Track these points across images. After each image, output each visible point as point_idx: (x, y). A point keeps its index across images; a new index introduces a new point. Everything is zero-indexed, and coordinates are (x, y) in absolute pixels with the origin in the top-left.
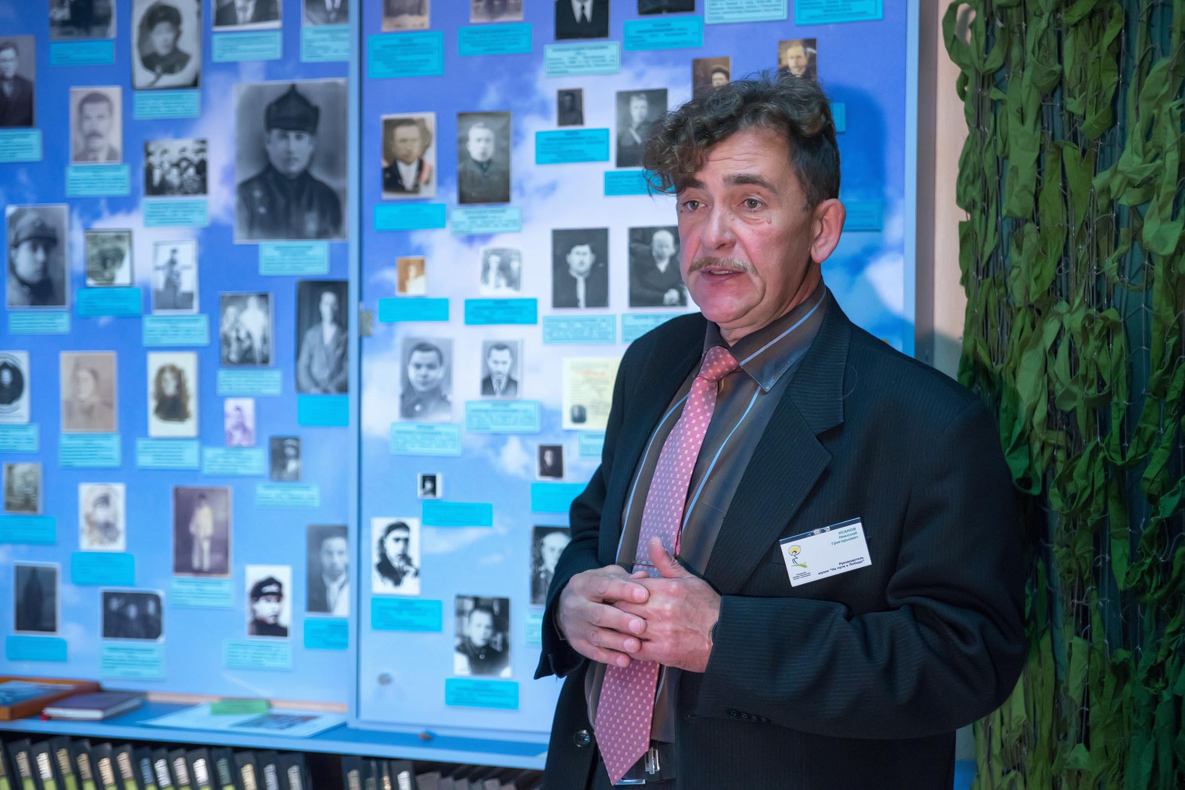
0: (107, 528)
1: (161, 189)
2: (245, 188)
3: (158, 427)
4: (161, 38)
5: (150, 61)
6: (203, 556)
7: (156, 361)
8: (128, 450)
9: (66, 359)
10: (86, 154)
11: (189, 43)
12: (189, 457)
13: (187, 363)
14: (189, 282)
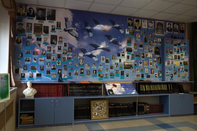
0: (147, 71)
1: (150, 52)
2: (155, 52)
3: (150, 65)
4: (150, 43)
5: (149, 44)
6: (152, 73)
7: (150, 61)
8: (148, 67)
9: (144, 61)
10: (146, 49)
11: (152, 44)
12: (152, 67)
13: (152, 62)
14: (152, 57)
